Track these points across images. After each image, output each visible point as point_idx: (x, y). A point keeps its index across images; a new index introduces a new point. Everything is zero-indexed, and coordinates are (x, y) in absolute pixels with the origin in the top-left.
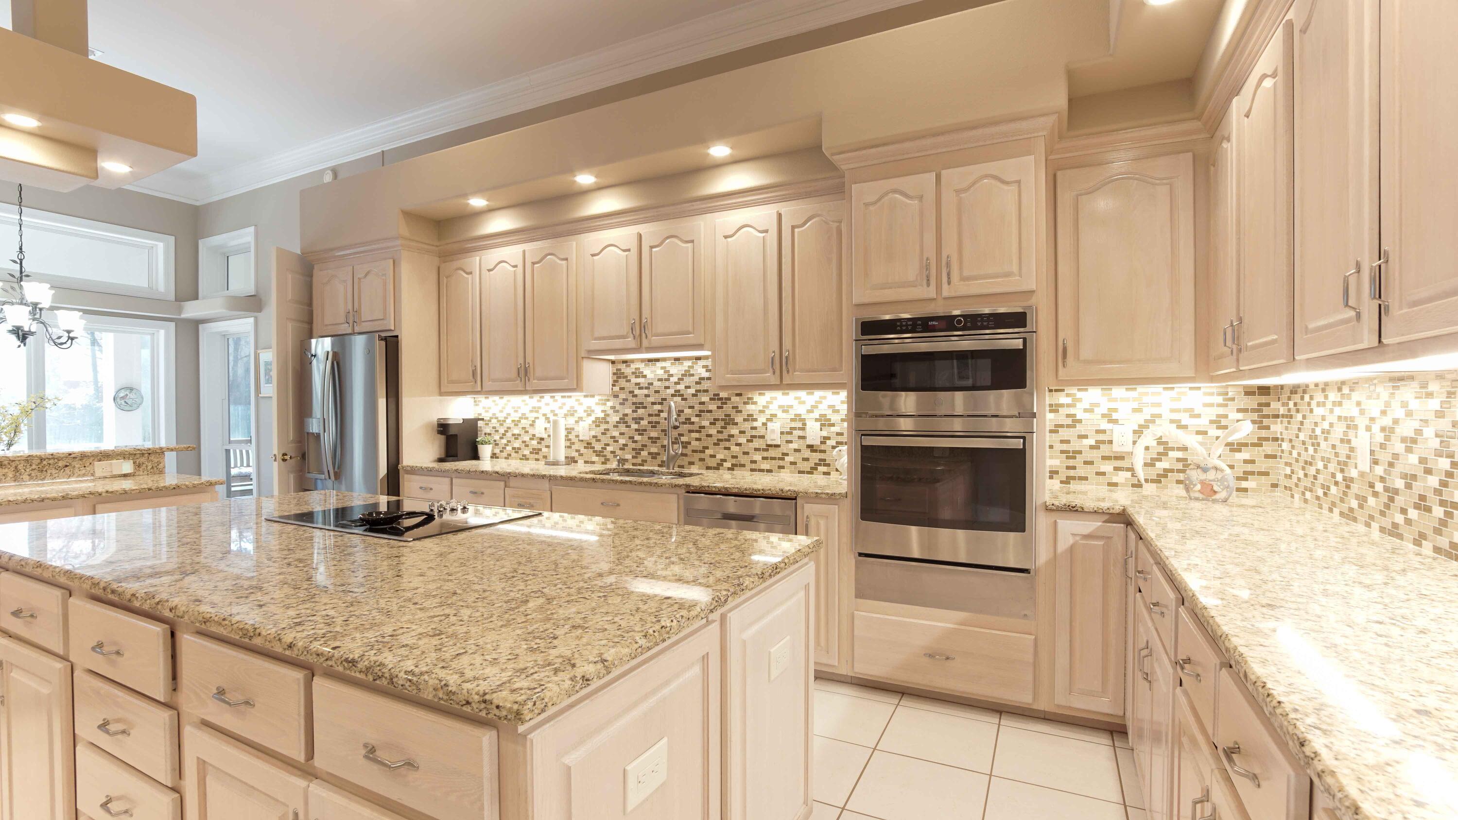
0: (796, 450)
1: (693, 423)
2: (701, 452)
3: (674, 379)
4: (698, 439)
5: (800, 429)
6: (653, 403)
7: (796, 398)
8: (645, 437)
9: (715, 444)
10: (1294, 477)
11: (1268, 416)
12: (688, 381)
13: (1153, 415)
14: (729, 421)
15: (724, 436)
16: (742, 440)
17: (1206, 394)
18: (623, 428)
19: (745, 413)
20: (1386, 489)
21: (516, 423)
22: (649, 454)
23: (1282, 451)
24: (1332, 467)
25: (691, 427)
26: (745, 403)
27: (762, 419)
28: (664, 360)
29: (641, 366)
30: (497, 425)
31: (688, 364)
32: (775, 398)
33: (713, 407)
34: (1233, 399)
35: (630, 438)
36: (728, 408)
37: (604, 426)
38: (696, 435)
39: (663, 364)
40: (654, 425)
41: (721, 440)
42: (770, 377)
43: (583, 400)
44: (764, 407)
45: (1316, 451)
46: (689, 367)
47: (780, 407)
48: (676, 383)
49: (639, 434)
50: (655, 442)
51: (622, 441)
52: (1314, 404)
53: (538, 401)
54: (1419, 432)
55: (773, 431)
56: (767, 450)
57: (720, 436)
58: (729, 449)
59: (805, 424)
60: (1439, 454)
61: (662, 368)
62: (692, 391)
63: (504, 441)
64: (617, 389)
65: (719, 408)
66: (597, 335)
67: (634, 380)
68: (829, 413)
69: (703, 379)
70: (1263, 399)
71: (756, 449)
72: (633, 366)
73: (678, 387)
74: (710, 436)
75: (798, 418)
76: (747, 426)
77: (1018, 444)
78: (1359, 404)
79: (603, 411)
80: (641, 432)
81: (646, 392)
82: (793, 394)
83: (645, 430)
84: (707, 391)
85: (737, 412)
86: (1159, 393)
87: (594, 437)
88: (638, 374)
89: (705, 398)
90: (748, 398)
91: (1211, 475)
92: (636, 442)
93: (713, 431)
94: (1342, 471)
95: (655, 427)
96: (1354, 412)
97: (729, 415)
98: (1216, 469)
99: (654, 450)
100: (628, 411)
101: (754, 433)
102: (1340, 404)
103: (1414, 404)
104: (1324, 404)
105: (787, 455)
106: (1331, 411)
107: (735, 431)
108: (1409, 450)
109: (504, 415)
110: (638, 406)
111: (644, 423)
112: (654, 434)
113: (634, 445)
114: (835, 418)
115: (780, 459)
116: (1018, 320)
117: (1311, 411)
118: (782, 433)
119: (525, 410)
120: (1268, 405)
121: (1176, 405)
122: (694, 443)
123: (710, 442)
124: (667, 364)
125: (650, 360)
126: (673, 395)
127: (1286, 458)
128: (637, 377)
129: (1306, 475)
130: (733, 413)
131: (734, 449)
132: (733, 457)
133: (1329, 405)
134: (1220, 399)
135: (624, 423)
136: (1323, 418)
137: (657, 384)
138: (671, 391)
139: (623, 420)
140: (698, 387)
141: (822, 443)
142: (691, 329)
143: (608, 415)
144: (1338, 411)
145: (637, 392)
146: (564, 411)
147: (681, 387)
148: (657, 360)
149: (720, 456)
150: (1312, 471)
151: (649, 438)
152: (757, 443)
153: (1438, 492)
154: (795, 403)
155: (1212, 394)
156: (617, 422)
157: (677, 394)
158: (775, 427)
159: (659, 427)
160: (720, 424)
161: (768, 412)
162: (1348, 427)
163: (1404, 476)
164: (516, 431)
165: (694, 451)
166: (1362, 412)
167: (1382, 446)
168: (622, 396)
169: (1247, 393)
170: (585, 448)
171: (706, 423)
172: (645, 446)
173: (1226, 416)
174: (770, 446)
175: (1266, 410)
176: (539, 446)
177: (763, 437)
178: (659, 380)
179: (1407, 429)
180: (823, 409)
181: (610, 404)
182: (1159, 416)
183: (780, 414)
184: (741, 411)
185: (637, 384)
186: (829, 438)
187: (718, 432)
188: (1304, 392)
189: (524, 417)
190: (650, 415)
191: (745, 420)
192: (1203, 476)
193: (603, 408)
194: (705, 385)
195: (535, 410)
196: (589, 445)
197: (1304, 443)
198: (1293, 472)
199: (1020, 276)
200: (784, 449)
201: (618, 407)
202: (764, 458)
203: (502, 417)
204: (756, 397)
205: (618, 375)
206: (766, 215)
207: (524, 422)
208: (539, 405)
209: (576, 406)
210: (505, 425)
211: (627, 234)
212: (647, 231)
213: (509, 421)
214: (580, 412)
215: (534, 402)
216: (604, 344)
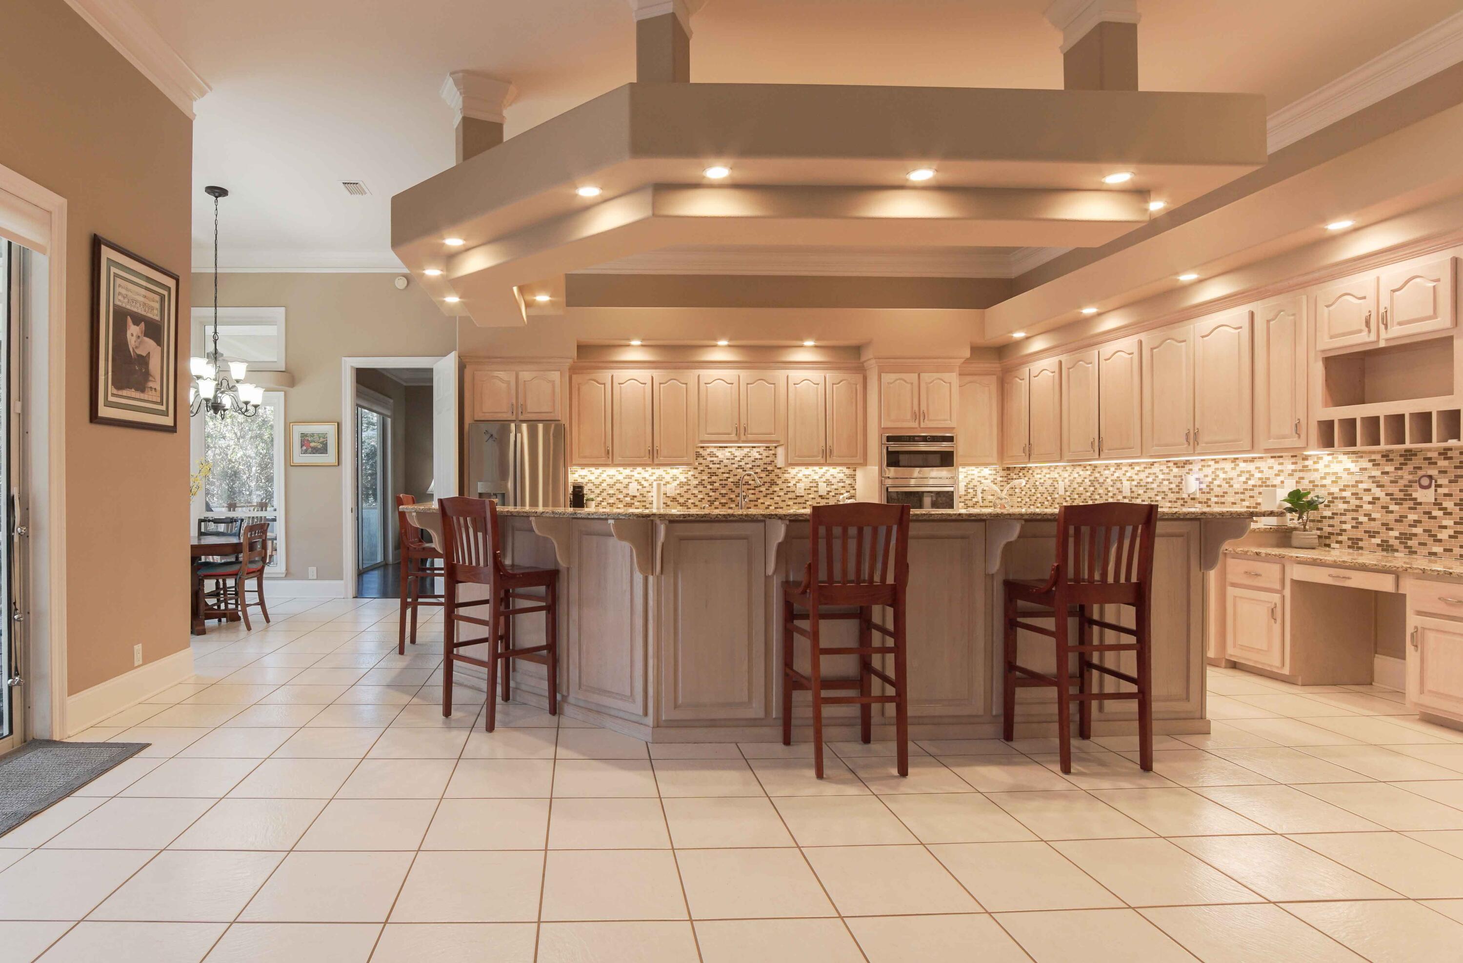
0: (813, 498)
1: (750, 485)
2: (755, 501)
3: (738, 459)
4: (753, 494)
5: (815, 487)
6: (723, 473)
7: (813, 471)
8: (718, 493)
9: (764, 496)
10: (1024, 502)
11: (1009, 479)
12: (746, 460)
13: (972, 479)
14: (773, 483)
15: (770, 491)
16: (781, 494)
17: (990, 470)
18: (701, 488)
19: (783, 479)
20: (1071, 499)
21: (611, 486)
22: (720, 503)
23: (1016, 493)
24: (1045, 495)
26: (783, 473)
27: (793, 482)
28: (731, 447)
29: (715, 450)
31: (747, 450)
32: (801, 471)
33: (763, 475)
34: (998, 472)
35: (706, 494)
36: (772, 476)
37: (686, 488)
38: (753, 491)
39: (730, 450)
40: (724, 486)
41: (768, 494)
42: (820, 459)
43: (669, 470)
44: (794, 475)
45: (1036, 491)
46: (748, 452)
47: (804, 475)
48: (739, 461)
49: (713, 492)
50: (724, 496)
51: (700, 496)
52: (1035, 474)
53: (631, 471)
54: (1083, 481)
55: (800, 488)
56: (796, 499)
57: (768, 492)
58: (773, 499)
59: (818, 484)
60: (1090, 486)
61: (729, 452)
62: (750, 466)
63: (600, 499)
64: (696, 464)
65: (767, 475)
66: (708, 431)
67: (709, 459)
68: (831, 478)
69: (757, 459)
70: (1008, 472)
71: (790, 499)
72: (709, 450)
73: (740, 464)
74: (761, 492)
75: (814, 481)
76: (784, 486)
77: (951, 489)
78: (1058, 473)
79: (685, 478)
80: (714, 490)
81: (718, 466)
82: (811, 468)
83: (718, 489)
84: (759, 466)
85: (778, 478)
86: (973, 470)
87: (678, 494)
88: (712, 455)
89: (758, 470)
90: (785, 471)
91: (1004, 501)
92: (711, 496)
94: (1051, 496)
95: (725, 487)
96: (1057, 476)
97: (774, 480)
98: (1005, 498)
99: (723, 501)
100: (705, 477)
101: (789, 489)
102: (1049, 473)
103: (1081, 473)
104: (1040, 474)
105: (808, 501)
106: (1045, 476)
107: (776, 489)
108: (1080, 486)
109: (600, 480)
111: (716, 485)
112: (723, 491)
113: (709, 499)
114: (834, 481)
115: (804, 503)
116: (951, 439)
117: (1033, 476)
118: (805, 489)
119: (620, 477)
120: (1010, 474)
121: (980, 475)
122: (751, 496)
123: (761, 495)
124: (733, 450)
125: (720, 447)
126: (737, 468)
127: (1018, 495)
128: (711, 457)
129: (1030, 500)
130: (776, 479)
131: (776, 499)
132: (776, 503)
133: (1043, 474)
134: (994, 472)
135: (702, 485)
136: (1040, 479)
137: (725, 461)
138: (736, 466)
139: (701, 483)
140: (754, 464)
141: (828, 494)
142: (773, 432)
143: (690, 480)
144: (1048, 476)
145: (711, 466)
146: (654, 477)
147: (742, 463)
148: (726, 447)
149: (767, 503)
150: (1035, 498)
151: (720, 494)
152: (790, 495)
153: (1090, 497)
154: (812, 473)
155: (991, 470)
156: (697, 485)
157: (740, 467)
158: (801, 485)
159: (727, 488)
160: (767, 485)
161: (797, 478)
162: (1054, 481)
163: (1078, 494)
164: (611, 492)
165: (750, 501)
166: (1060, 476)
167: (1070, 486)
168: (700, 468)
169: (1003, 470)
170: (671, 501)
172: (718, 499)
173: (996, 479)
174: (798, 496)
175: (1009, 477)
176: (632, 501)
177: (794, 492)
178: (727, 459)
179: (1080, 480)
180: (828, 476)
181: (691, 473)
182: (974, 479)
183: (804, 479)
184: (781, 478)
185: (711, 461)
186: (831, 492)
187: (766, 489)
188: (1029, 469)
189: (619, 481)
190: (720, 480)
191: (783, 482)
192: (1000, 502)
193: (686, 476)
194: (758, 463)
195: (630, 477)
196: (674, 499)
197: (1029, 488)
198: (1022, 500)
199: (951, 420)
200: (806, 498)
201: (697, 475)
202: (794, 503)
203: (597, 482)
204: (790, 470)
205: (698, 455)
206: (816, 375)
207: (618, 486)
208: (632, 473)
209: (664, 474)
210: (601, 488)
211: (729, 374)
212: (744, 374)
213: (604, 485)
214: (668, 478)
215: (627, 471)
216: (714, 437)
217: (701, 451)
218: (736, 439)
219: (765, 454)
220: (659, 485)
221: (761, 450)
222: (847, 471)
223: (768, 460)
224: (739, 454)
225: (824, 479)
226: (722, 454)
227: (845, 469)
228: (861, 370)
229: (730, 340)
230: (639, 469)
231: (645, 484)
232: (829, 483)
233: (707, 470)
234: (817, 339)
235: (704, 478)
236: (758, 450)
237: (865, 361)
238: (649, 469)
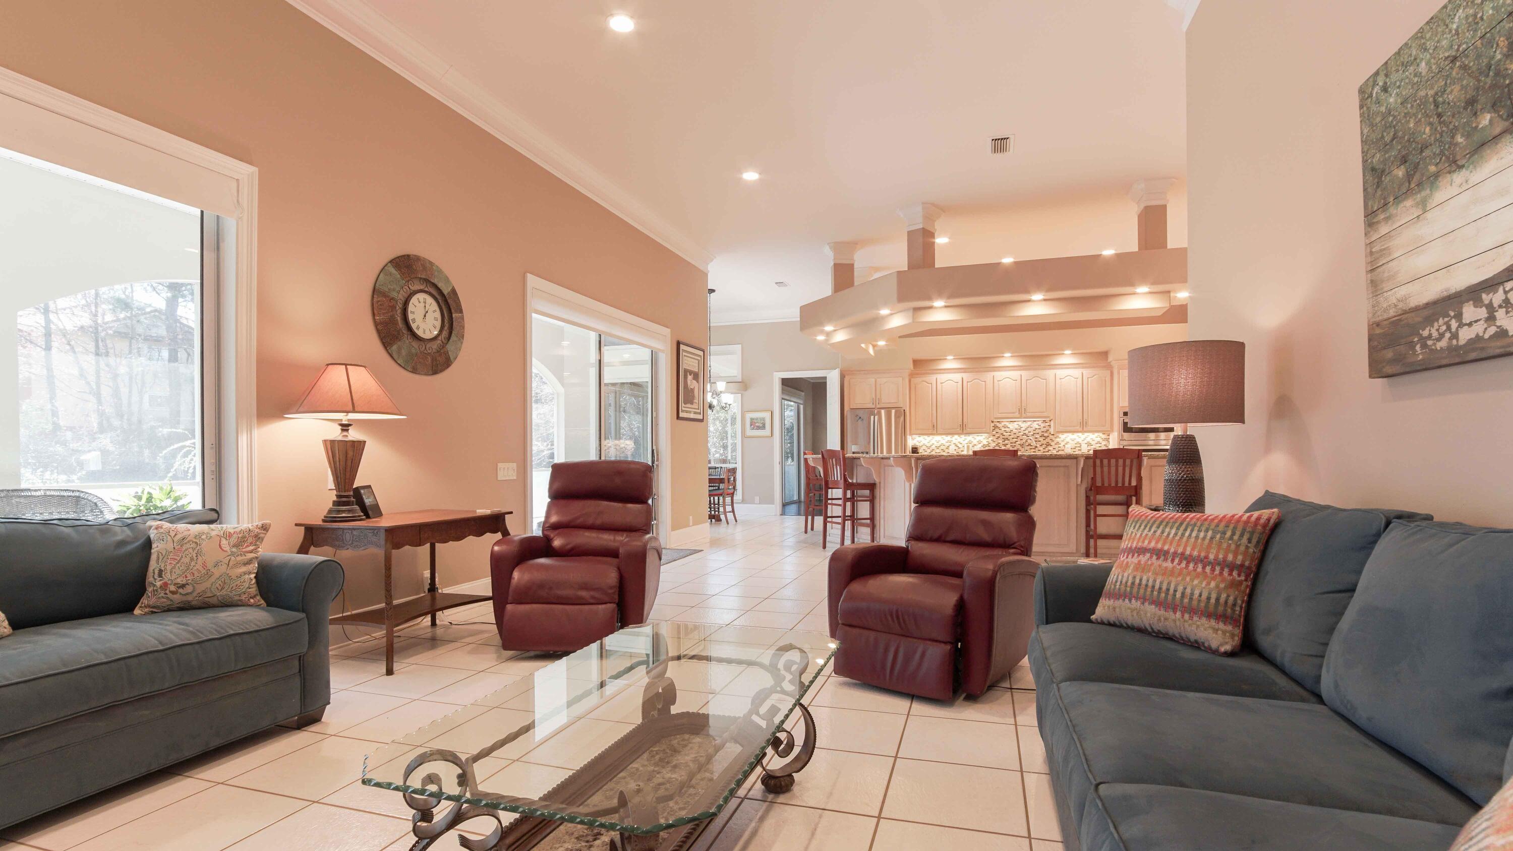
3: (1024, 429)
7: (1077, 436)
12: (1029, 429)
14: (1048, 445)
16: (1054, 451)
19: (1055, 442)
25: (1031, 447)
26: (1055, 438)
27: (1063, 444)
28: (1018, 421)
29: (1007, 424)
30: (926, 449)
31: (1029, 423)
32: (1069, 436)
33: (1041, 439)
36: (1048, 440)
38: (1034, 450)
39: (1018, 423)
41: (1045, 452)
42: (1078, 428)
43: (976, 437)
44: (1064, 439)
47: (1071, 439)
55: (1068, 448)
59: (1081, 445)
61: (1017, 425)
62: (1032, 433)
64: (994, 433)
65: (1044, 439)
66: (999, 412)
67: (1003, 429)
68: (1090, 441)
69: (1037, 429)
72: (1003, 424)
73: (1025, 432)
75: (1078, 443)
76: (1057, 446)
81: (1009, 434)
84: (1038, 433)
85: (1052, 441)
88: (1005, 427)
89: (1038, 436)
90: (1057, 436)
93: (1041, 448)
101: (1059, 449)
109: (931, 443)
110: (1005, 439)
111: (1008, 446)
114: (1093, 443)
119: (944, 442)
124: (1020, 423)
126: (1022, 435)
130: (1050, 442)
137: (1014, 430)
138: (1022, 433)
140: (1034, 432)
142: (1046, 411)
145: (1005, 434)
146: (966, 441)
147: (1026, 432)
148: (1015, 421)
154: (1077, 438)
156: (995, 446)
157: (1025, 434)
159: (1016, 448)
160: (1044, 446)
161: (1066, 441)
168: (997, 435)
171: (1038, 446)
177: (1064, 450)
178: (1016, 429)
180: (1088, 439)
181: (990, 439)
183: (1071, 442)
185: (1004, 431)
186: (1091, 450)
187: (1044, 449)
189: (943, 445)
190: (1011, 443)
191: (1055, 444)
193: (987, 440)
194: (1037, 431)
195: (948, 442)
201: (995, 440)
203: (928, 445)
204: (1060, 435)
205: (995, 427)
206: (1077, 373)
207: (942, 447)
208: (951, 439)
209: (973, 440)
210: (931, 449)
211: (1015, 374)
212: (1025, 374)
213: (933, 447)
214: (975, 442)
215: (948, 438)
216: (1004, 415)
217: (998, 424)
218: (1018, 416)
219: (1042, 425)
220: (968, 447)
221: (1040, 423)
222: (1104, 436)
223: (1045, 429)
224: (1024, 425)
225: (1086, 442)
226: (1012, 426)
227: (1101, 435)
228: (1109, 367)
229: (1012, 353)
230: (956, 437)
231: (960, 446)
232: (1089, 444)
233: (1002, 437)
234: (1073, 350)
235: (999, 442)
236: (1038, 423)
237: (1111, 362)
238: (963, 436)
